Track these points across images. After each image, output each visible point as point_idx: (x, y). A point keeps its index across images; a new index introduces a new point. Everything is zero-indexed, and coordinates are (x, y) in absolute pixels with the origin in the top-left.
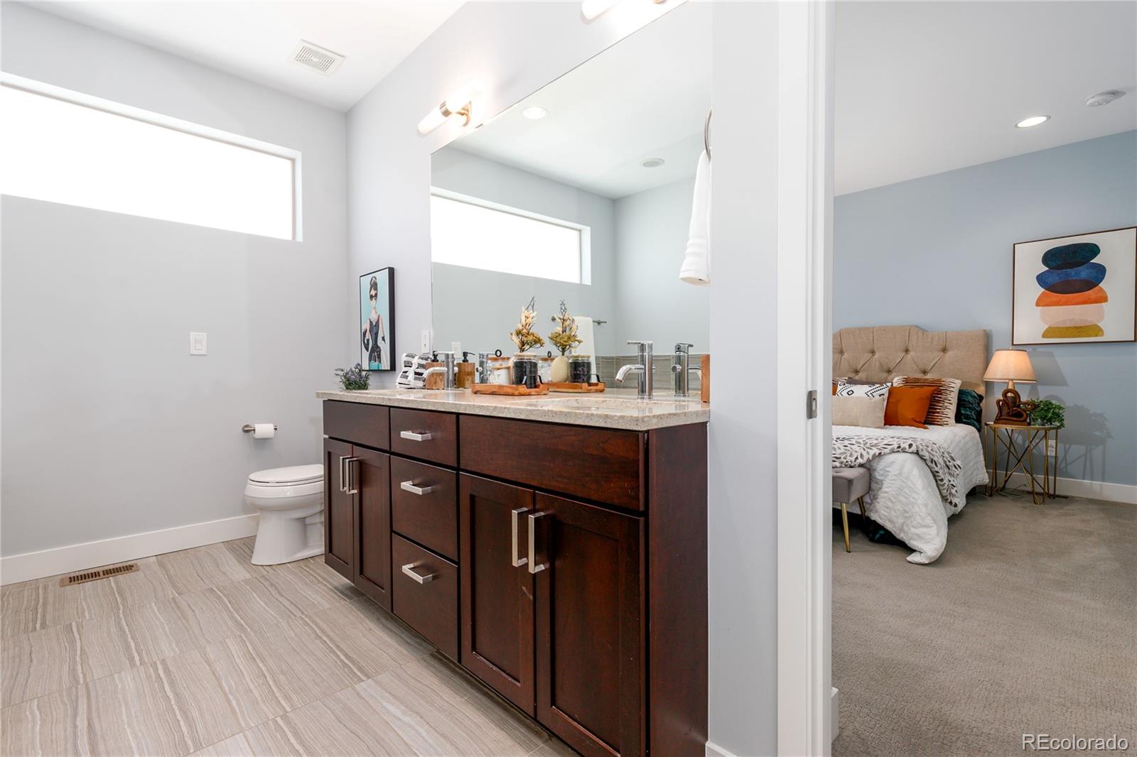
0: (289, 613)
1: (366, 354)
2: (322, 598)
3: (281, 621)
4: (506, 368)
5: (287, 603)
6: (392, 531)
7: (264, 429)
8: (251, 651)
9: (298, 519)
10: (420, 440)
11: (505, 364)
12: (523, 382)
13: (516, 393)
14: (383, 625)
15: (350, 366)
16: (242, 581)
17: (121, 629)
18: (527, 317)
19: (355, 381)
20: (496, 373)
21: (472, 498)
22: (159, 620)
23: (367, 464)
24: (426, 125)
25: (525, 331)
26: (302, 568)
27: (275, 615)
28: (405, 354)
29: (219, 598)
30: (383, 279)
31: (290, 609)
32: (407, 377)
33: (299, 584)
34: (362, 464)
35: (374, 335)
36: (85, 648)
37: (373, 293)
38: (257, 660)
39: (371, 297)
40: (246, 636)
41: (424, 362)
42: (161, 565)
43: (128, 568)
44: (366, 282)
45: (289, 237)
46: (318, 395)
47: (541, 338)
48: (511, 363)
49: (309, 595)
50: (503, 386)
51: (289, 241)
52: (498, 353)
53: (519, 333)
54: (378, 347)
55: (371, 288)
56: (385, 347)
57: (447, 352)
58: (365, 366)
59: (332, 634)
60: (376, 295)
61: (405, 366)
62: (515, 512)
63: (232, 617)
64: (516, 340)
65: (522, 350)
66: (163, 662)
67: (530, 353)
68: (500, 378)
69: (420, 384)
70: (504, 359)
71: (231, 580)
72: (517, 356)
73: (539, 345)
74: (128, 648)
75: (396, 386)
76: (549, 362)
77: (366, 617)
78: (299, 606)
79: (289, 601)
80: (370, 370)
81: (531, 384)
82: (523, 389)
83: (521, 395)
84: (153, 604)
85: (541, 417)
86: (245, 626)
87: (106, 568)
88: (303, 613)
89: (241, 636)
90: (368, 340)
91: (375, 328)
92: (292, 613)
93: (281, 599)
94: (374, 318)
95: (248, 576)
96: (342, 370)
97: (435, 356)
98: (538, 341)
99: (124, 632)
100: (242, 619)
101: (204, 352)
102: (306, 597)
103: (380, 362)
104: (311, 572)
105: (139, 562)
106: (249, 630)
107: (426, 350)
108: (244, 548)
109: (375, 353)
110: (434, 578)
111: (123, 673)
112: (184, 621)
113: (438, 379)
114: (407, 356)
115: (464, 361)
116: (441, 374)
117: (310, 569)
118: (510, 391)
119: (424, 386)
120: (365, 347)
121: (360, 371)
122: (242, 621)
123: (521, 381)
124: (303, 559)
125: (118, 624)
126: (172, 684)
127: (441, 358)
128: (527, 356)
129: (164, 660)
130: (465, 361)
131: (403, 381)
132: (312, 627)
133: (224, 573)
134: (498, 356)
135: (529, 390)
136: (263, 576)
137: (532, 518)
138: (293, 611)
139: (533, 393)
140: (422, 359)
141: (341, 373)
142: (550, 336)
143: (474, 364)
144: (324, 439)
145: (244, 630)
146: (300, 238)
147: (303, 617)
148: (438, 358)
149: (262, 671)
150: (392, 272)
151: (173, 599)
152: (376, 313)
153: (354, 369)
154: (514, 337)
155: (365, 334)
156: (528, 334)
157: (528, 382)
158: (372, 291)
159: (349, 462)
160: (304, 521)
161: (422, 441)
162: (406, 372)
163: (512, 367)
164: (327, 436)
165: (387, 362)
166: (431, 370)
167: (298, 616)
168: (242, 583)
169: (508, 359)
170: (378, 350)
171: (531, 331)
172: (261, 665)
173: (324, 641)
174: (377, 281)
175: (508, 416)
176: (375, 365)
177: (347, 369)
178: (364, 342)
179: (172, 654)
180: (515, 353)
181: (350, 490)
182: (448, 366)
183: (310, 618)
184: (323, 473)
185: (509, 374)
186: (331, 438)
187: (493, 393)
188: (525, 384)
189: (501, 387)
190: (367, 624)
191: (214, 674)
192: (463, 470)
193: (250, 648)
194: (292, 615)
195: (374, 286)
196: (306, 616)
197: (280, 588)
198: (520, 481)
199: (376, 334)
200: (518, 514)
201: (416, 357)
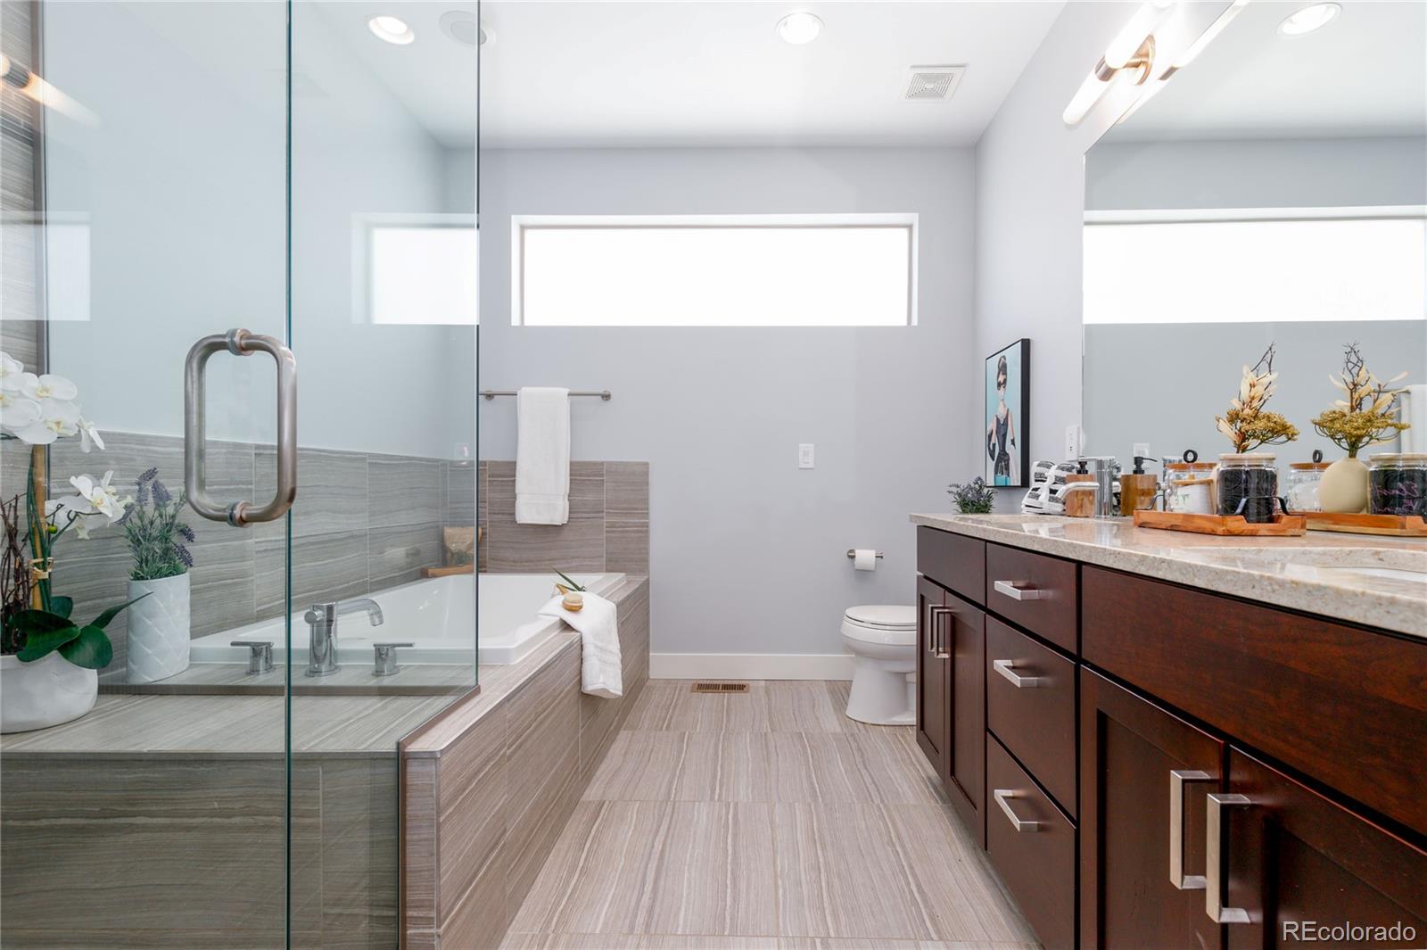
0: (868, 796)
1: (991, 464)
2: (910, 787)
3: (856, 802)
4: (1201, 483)
5: (868, 780)
6: (987, 729)
7: (865, 556)
8: (815, 829)
9: (897, 673)
10: (1019, 598)
11: (1201, 476)
12: (1239, 510)
13: (1220, 529)
14: (980, 861)
15: (966, 480)
16: (832, 734)
17: (716, 752)
18: (1252, 386)
19: (974, 503)
20: (1181, 491)
21: (1102, 719)
22: (747, 754)
23: (961, 622)
24: (1074, 110)
25: (1247, 411)
26: (897, 737)
27: (851, 789)
28: (1036, 463)
29: (804, 747)
30: (1014, 357)
31: (870, 789)
32: (1038, 496)
33: (888, 758)
34: (954, 620)
35: (1001, 438)
36: (686, 763)
37: (1001, 379)
38: (818, 844)
39: (999, 385)
40: (815, 807)
41: (1064, 474)
42: (767, 692)
43: (741, 688)
44: (994, 364)
45: (904, 323)
46: (913, 518)
47: (1289, 424)
48: (1213, 475)
49: (896, 778)
50: (1193, 516)
51: (905, 327)
52: (1190, 457)
53: (1234, 418)
54: (1007, 454)
55: (999, 373)
56: (1014, 453)
57: (1099, 458)
58: (991, 482)
59: (908, 846)
60: (1005, 380)
61: (1036, 481)
62: (1176, 777)
63: (809, 777)
64: (1229, 432)
65: (1242, 448)
66: (736, 804)
67: (1257, 454)
68: (1190, 500)
69: (1058, 507)
70: (1201, 466)
71: (822, 729)
72: (1223, 460)
73: (1284, 438)
74: (715, 777)
75: (1022, 510)
76: (1315, 472)
77: (959, 838)
78: (881, 790)
79: (872, 778)
80: (995, 487)
81: (1259, 514)
82: (1237, 522)
83: (1230, 534)
84: (748, 734)
85: (1243, 588)
86: (818, 793)
87: (726, 683)
88: (882, 801)
89: (810, 805)
90: (994, 445)
91: (1002, 427)
92: (870, 796)
93: (864, 771)
94: (1001, 413)
95: (838, 730)
96: (958, 487)
97: (1083, 464)
98: (1280, 430)
99: (718, 757)
100: (818, 783)
101: (811, 465)
102: (890, 778)
103: (1008, 475)
104: (905, 746)
105: (751, 683)
106: (820, 800)
107: (1071, 457)
108: (840, 692)
109: (1002, 462)
110: (1041, 828)
111: (702, 803)
112: (766, 764)
113: (1086, 500)
114: (1039, 465)
115: (1135, 472)
116: (1091, 493)
117: (906, 741)
118: (1208, 526)
119: (1064, 510)
120: (991, 455)
121: (980, 486)
122: (817, 786)
123: (1234, 508)
124: (901, 726)
125: (716, 745)
126: (735, 836)
127: (1091, 468)
128: (1249, 460)
129: (737, 803)
130: (1138, 471)
131: (1032, 502)
132: (887, 825)
133: (817, 718)
134: (1190, 460)
135: (1252, 526)
136: (852, 735)
137: (1214, 802)
138: (872, 794)
139: (1261, 533)
140: (1062, 469)
141: (955, 489)
142: (1318, 419)
143: (1156, 476)
144: (918, 577)
145: (815, 797)
146: (915, 322)
147: (881, 805)
148: (1087, 467)
149: (819, 862)
150: (1026, 345)
151: (766, 734)
152: (1005, 406)
153: (973, 485)
154: (1225, 426)
155: (990, 437)
156: (1256, 417)
157: (1253, 509)
158: (1001, 376)
159: (938, 613)
160: (905, 677)
161: (1023, 600)
162: (1036, 489)
163: (1215, 480)
164: (922, 574)
165: (1017, 473)
166: (1071, 485)
167: (876, 802)
168: (830, 736)
169: (1211, 466)
170: (1006, 458)
171: (1264, 411)
172: (819, 852)
173: (897, 851)
174: (1007, 362)
175: (1169, 578)
176: (1001, 480)
177: (964, 484)
178: (989, 448)
179: (745, 800)
180: (1223, 455)
181: (938, 653)
182: (1101, 480)
183: (888, 810)
184: (915, 621)
185: (1210, 494)
186: (926, 577)
187: (1173, 529)
188: (1242, 513)
189: (1188, 517)
190: (957, 848)
191: (773, 843)
192: (1086, 663)
193: (815, 824)
194: (869, 799)
195: (1003, 369)
196: (885, 805)
197: (866, 756)
198: (1194, 712)
199: (1004, 436)
200: (1184, 781)
201: (1054, 467)
